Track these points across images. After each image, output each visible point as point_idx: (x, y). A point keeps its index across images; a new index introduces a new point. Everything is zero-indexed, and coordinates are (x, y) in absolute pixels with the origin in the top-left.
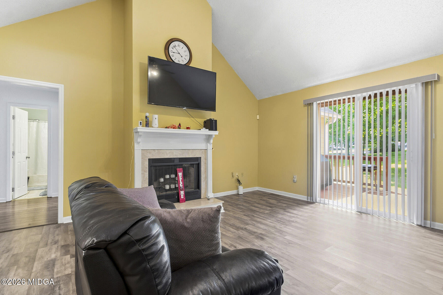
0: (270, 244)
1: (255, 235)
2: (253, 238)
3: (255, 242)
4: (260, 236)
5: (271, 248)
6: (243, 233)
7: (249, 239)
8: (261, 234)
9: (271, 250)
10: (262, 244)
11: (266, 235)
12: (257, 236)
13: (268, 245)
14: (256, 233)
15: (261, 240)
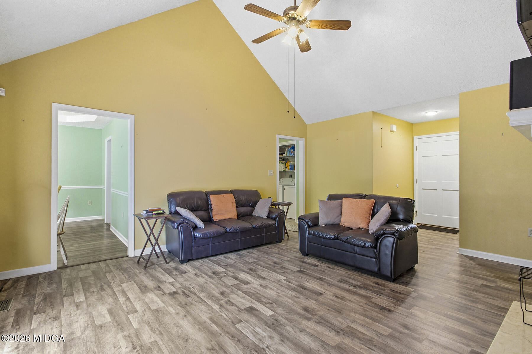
0: (296, 302)
1: (317, 317)
2: (318, 311)
3: (315, 304)
4: (309, 316)
5: (295, 297)
6: (337, 320)
7: (325, 308)
8: (308, 319)
9: (296, 295)
10: (307, 301)
11: (300, 318)
12: (314, 315)
13: (299, 300)
14: (316, 321)
15: (308, 307)
